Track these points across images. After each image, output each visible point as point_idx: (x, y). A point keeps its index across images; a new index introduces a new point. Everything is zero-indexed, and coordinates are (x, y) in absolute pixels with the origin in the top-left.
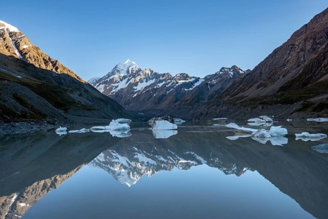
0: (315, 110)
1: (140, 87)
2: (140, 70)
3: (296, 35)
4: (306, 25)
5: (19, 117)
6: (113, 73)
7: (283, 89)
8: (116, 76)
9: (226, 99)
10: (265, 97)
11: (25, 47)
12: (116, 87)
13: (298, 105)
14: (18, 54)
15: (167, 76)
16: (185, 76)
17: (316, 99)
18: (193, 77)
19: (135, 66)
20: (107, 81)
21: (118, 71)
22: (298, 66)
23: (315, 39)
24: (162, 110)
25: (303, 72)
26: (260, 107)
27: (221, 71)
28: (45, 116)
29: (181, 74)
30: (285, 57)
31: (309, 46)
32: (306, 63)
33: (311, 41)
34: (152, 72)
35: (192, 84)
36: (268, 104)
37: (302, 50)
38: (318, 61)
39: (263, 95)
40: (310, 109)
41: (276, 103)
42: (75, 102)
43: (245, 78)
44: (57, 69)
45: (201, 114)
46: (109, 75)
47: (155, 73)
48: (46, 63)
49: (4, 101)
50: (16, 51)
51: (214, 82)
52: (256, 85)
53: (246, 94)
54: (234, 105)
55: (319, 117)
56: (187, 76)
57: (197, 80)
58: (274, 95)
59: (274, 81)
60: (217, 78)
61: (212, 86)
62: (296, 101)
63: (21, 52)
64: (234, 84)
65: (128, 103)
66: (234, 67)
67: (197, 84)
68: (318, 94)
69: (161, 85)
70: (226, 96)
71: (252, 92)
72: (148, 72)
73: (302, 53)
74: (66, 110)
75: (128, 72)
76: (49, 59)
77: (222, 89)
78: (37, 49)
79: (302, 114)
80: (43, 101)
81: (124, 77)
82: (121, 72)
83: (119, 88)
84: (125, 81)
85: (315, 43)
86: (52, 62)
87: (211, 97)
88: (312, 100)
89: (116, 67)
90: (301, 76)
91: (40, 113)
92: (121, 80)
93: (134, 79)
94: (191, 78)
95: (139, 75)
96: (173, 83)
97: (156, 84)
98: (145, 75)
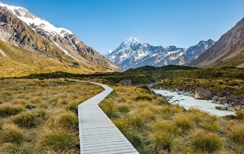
1: (140, 57)
2: (140, 45)
6: (121, 48)
8: (123, 50)
12: (123, 58)
15: (159, 49)
16: (173, 48)
18: (180, 48)
19: (136, 40)
21: (124, 46)
23: (242, 31)
27: (199, 44)
29: (170, 47)
33: (240, 31)
34: (148, 45)
35: (178, 54)
37: (235, 37)
46: (118, 50)
47: (151, 46)
51: (193, 53)
56: (175, 47)
57: (182, 50)
60: (195, 49)
66: (209, 40)
72: (146, 46)
75: (131, 46)
82: (127, 46)
83: (125, 59)
84: (129, 54)
85: (242, 33)
89: (123, 43)
92: (127, 53)
93: (135, 52)
94: (178, 49)
95: (139, 48)
96: (164, 54)
97: (151, 55)
98: (144, 48)
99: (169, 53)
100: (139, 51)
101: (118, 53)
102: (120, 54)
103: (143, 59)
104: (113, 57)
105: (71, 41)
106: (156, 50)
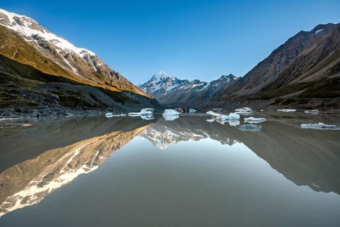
0: (284, 104)
1: (169, 89)
2: (169, 78)
3: (275, 52)
4: (282, 46)
5: (92, 107)
6: (152, 80)
7: (263, 89)
8: (154, 82)
9: (224, 96)
10: (251, 95)
11: (100, 65)
13: (273, 101)
14: (96, 70)
15: (186, 82)
16: (197, 82)
17: (286, 96)
18: (203, 82)
19: (166, 75)
20: (148, 85)
21: (155, 79)
22: (275, 74)
23: (287, 55)
24: (183, 103)
25: (278, 79)
26: (247, 102)
28: (107, 106)
29: (195, 81)
30: (266, 68)
31: (283, 60)
32: (281, 72)
33: (285, 56)
34: (176, 79)
35: (202, 86)
36: (252, 100)
37: (278, 63)
38: (289, 71)
39: (249, 94)
40: (280, 103)
41: (258, 99)
42: (128, 99)
43: (237, 82)
44: (118, 78)
46: (149, 82)
47: (179, 80)
48: (112, 74)
49: (84, 97)
50: (95, 68)
51: (217, 85)
52: (245, 87)
54: (230, 100)
55: (286, 108)
56: (199, 81)
57: (205, 84)
58: (257, 94)
59: (257, 84)
60: (219, 83)
61: (215, 88)
62: (272, 98)
63: (97, 68)
64: (230, 87)
65: (161, 99)
67: (206, 86)
68: (287, 93)
70: (224, 94)
71: (242, 92)
72: (174, 79)
73: (278, 65)
74: (123, 104)
75: (161, 79)
76: (114, 72)
77: (222, 90)
78: (106, 66)
79: (275, 106)
80: (108, 97)
81: (159, 83)
83: (155, 90)
84: (159, 85)
85: (288, 58)
86: (115, 74)
87: (215, 95)
88: (283, 97)
89: (154, 76)
90: (276, 81)
91: (105, 105)
92: (157, 85)
93: (164, 84)
95: (169, 81)
96: (189, 86)
97: (179, 87)
98: (172, 81)
99: (194, 86)
100: (168, 83)
102: (151, 85)
103: (171, 91)
104: (145, 88)
105: (92, 63)
106: (182, 83)
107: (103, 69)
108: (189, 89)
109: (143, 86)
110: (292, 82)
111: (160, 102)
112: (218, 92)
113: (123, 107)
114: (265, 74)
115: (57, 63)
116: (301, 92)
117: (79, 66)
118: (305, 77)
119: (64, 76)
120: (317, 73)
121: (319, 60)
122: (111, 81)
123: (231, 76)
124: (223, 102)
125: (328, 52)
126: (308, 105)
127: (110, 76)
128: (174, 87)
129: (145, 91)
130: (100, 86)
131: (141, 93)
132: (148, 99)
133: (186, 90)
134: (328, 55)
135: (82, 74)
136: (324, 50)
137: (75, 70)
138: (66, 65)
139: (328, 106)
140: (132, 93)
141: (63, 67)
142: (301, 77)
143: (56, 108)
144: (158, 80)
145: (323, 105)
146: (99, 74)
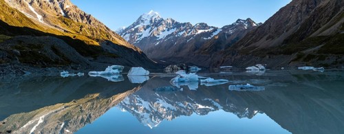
0: (305, 60)
1: (162, 35)
2: (163, 20)
5: (53, 63)
6: (138, 23)
7: (286, 41)
8: (140, 26)
9: (240, 48)
10: (273, 48)
11: (67, 7)
12: (141, 36)
13: (294, 56)
14: (63, 14)
15: (187, 26)
16: (203, 26)
17: (307, 51)
18: (212, 27)
19: (158, 15)
20: (132, 30)
21: (142, 21)
22: (297, 24)
23: (308, 5)
24: (182, 58)
27: (237, 22)
28: (71, 62)
29: (200, 24)
30: (288, 15)
31: (304, 10)
32: (302, 22)
33: (306, 5)
34: (173, 21)
35: (209, 34)
36: (274, 54)
37: (300, 11)
38: (309, 22)
39: (271, 46)
40: (302, 59)
41: (280, 53)
42: (103, 51)
43: (257, 30)
44: (90, 22)
45: (218, 62)
46: (134, 25)
47: (177, 23)
48: (82, 18)
49: (45, 51)
50: (62, 11)
51: (231, 32)
52: (266, 37)
53: (257, 44)
54: (247, 54)
55: (307, 66)
56: (206, 25)
57: (215, 29)
58: (280, 47)
59: (280, 34)
60: (233, 29)
61: (229, 35)
62: (294, 52)
63: (64, 11)
64: (248, 35)
65: (151, 51)
66: (248, 19)
67: (215, 34)
68: (308, 47)
69: (181, 34)
70: (240, 45)
71: (262, 43)
72: (169, 21)
73: (300, 14)
74: (95, 58)
75: (151, 21)
76: (85, 14)
77: (237, 38)
78: (75, 7)
79: (296, 63)
80: (73, 50)
81: (148, 27)
82: (145, 22)
83: (143, 37)
84: (148, 30)
85: (308, 7)
86: (87, 17)
87: (228, 46)
88: (304, 52)
89: (140, 17)
90: (299, 31)
91: (68, 60)
92: (145, 30)
93: (156, 28)
94: (210, 28)
95: (162, 24)
96: (192, 32)
97: (177, 33)
98: (167, 24)
99: (200, 31)
100: (161, 28)
101: (133, 29)
102: (137, 30)
103: (165, 38)
104: (128, 35)
105: (58, 6)
106: (182, 28)
107: (72, 11)
108: (192, 36)
109: (125, 31)
110: (313, 34)
111: (149, 56)
112: (233, 41)
113: (92, 63)
114: (287, 22)
115: (23, 12)
116: (320, 46)
117: (45, 11)
118: (324, 30)
119: (29, 26)
120: (332, 27)
121: (333, 14)
122: (82, 27)
123: (249, 21)
124: (239, 57)
125: (339, 7)
126: (326, 61)
127: (80, 21)
128: (170, 32)
129: (128, 39)
130: (67, 34)
131: (121, 43)
132: (130, 50)
133: (188, 38)
134: (339, 10)
135: (47, 21)
136: (336, 4)
137: (40, 17)
138: (31, 12)
139: (341, 63)
140: (109, 43)
141: (28, 16)
142: (320, 29)
143: (16, 65)
144: (147, 23)
145: (336, 62)
146: (66, 18)
